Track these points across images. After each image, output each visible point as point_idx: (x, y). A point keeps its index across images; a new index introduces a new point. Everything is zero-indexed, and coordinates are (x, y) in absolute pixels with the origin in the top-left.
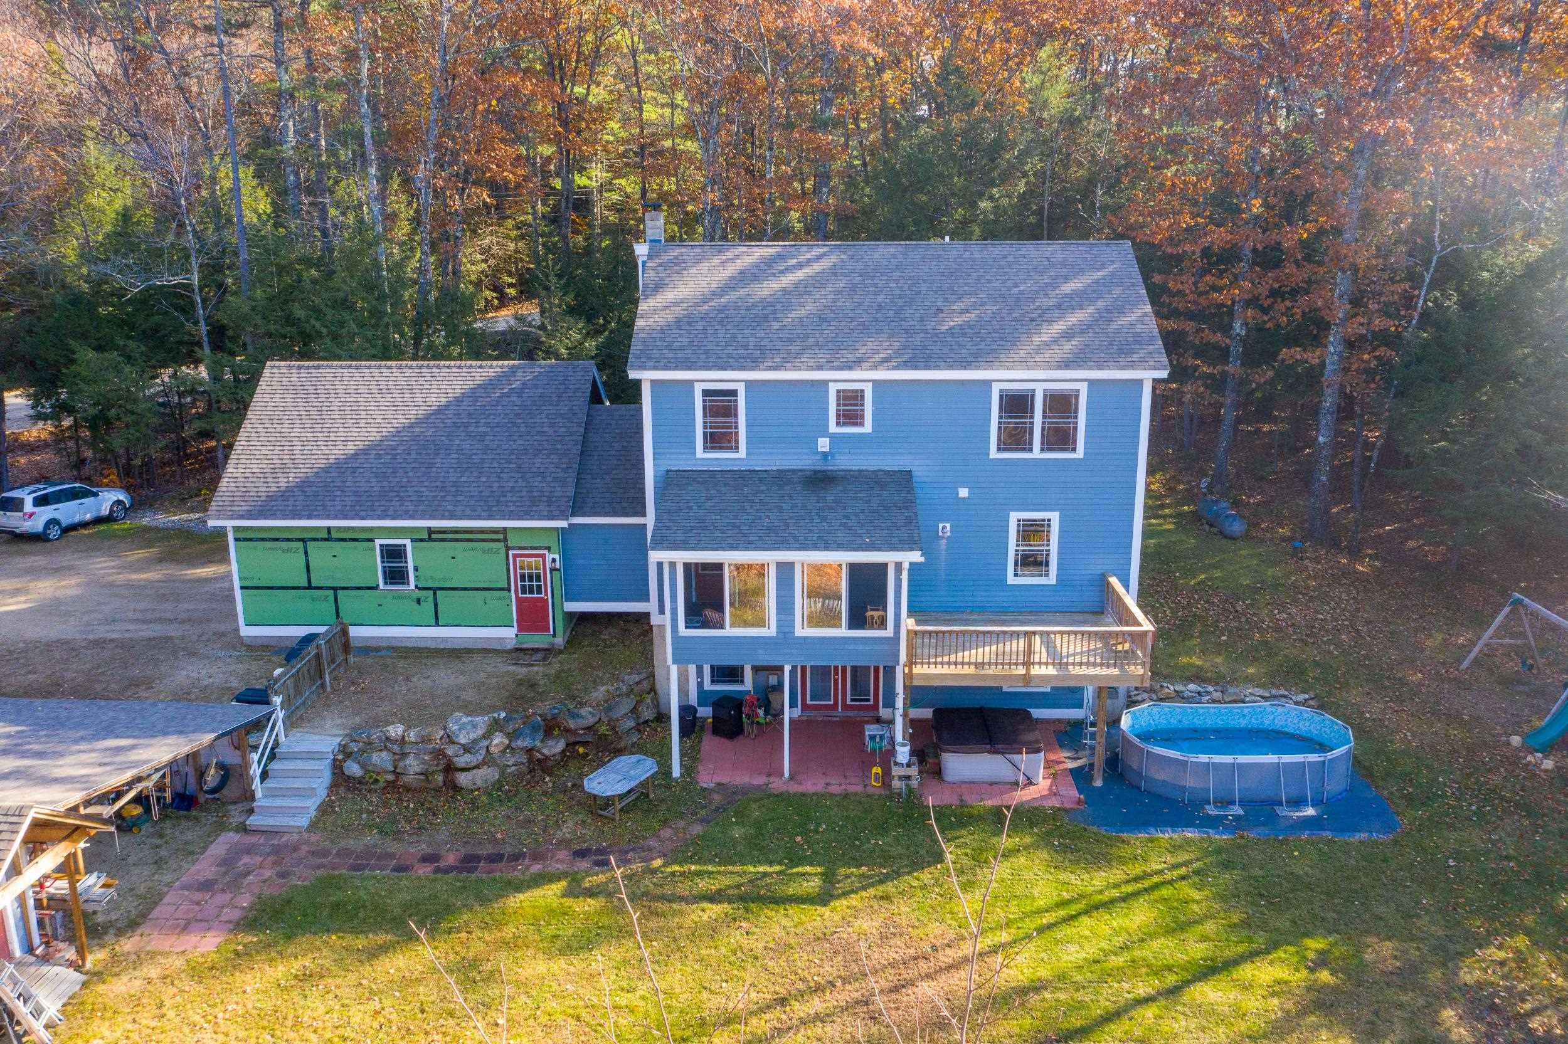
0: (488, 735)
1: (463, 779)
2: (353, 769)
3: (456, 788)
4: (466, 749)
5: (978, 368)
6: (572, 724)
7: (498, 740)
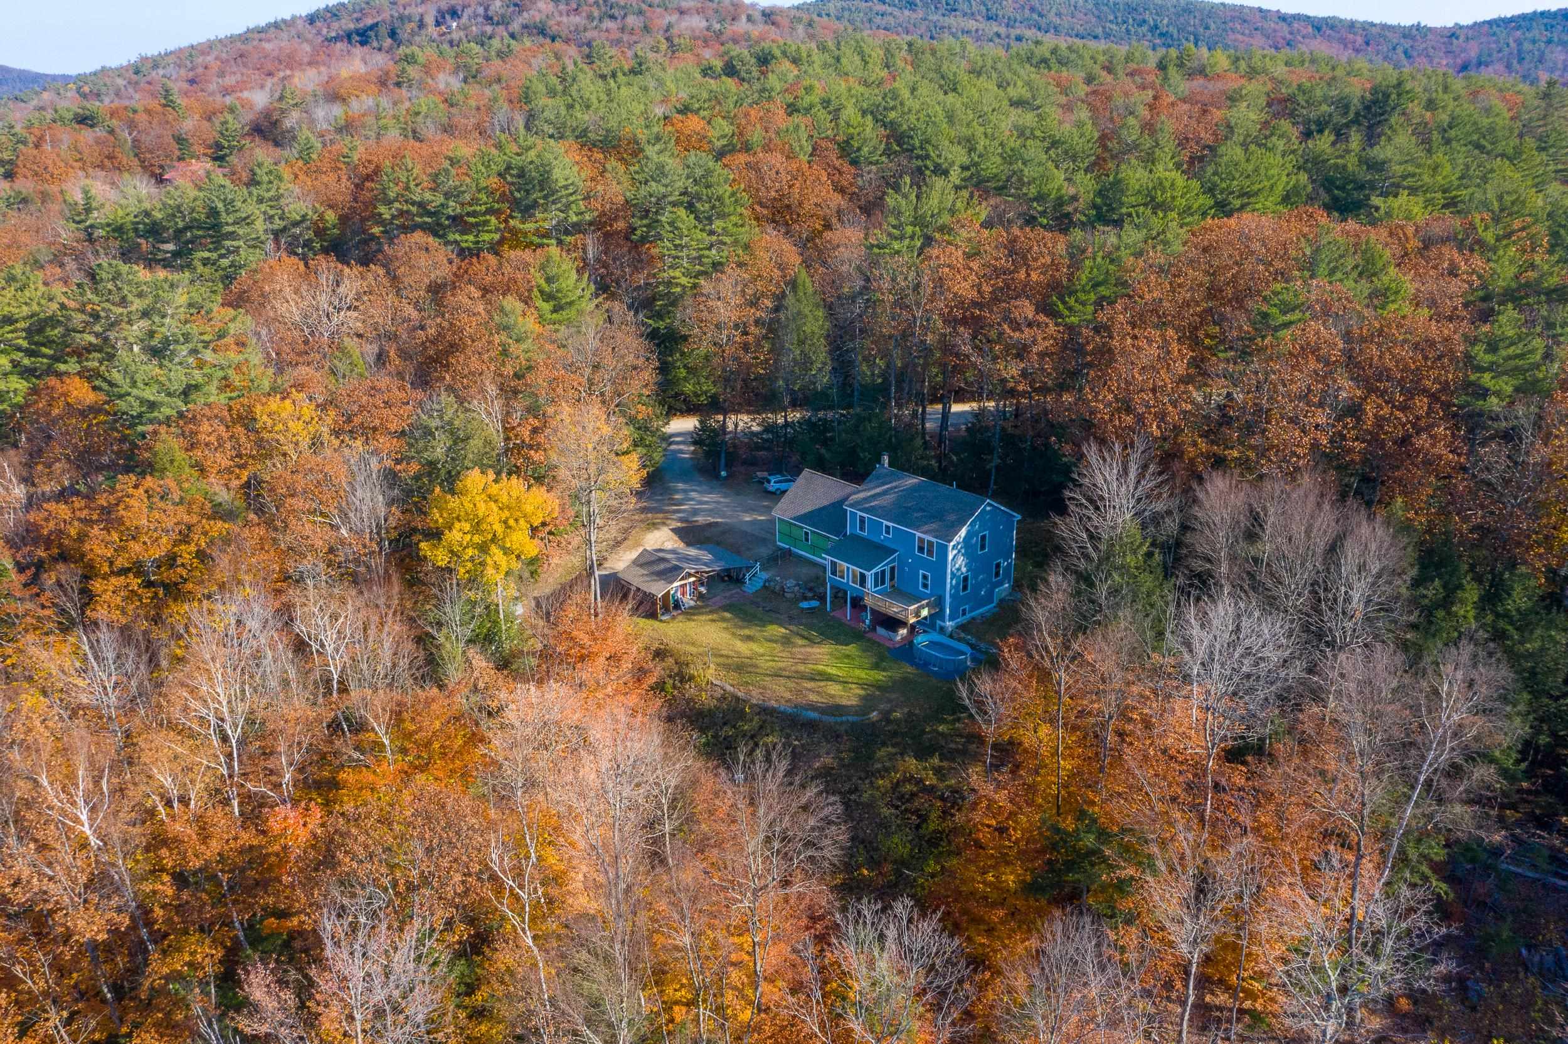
0: (794, 586)
1: (786, 594)
2: (768, 584)
4: (788, 587)
5: (911, 529)
6: (818, 592)
7: (797, 588)
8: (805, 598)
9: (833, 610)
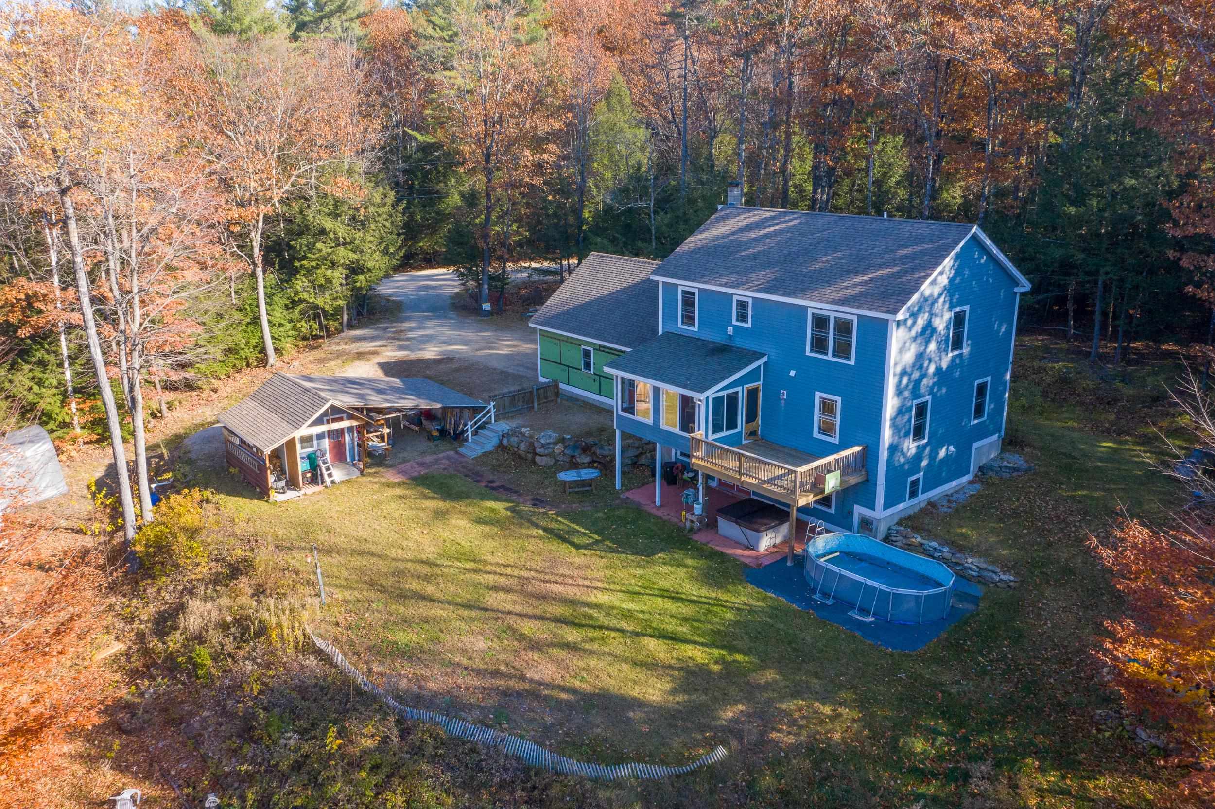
0: (555, 443)
1: (538, 459)
2: (505, 442)
3: (534, 462)
4: (543, 446)
5: (796, 297)
6: (598, 452)
7: (559, 448)
8: (574, 465)
9: (626, 487)
